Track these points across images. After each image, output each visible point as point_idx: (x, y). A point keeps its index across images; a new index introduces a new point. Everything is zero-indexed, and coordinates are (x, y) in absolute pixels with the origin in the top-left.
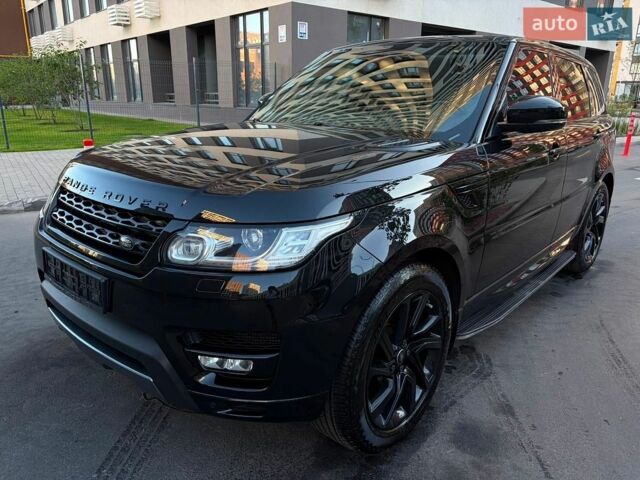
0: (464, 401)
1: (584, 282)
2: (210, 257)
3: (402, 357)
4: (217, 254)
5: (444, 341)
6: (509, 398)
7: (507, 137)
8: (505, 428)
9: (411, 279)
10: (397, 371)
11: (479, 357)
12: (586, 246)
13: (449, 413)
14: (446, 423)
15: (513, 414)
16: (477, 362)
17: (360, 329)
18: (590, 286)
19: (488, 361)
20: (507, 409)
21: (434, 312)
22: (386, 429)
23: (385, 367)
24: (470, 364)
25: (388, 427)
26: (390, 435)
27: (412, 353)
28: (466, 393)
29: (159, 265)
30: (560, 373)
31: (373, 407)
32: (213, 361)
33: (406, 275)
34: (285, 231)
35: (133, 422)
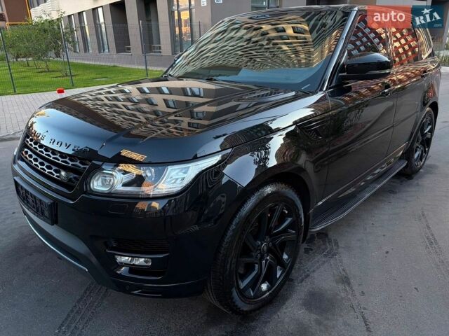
0: (315, 275)
1: (414, 181)
2: (119, 188)
3: (265, 248)
4: (125, 185)
5: (298, 234)
6: (348, 272)
7: (348, 83)
8: (342, 294)
9: (273, 193)
10: (262, 258)
11: (330, 241)
12: (416, 156)
13: (303, 283)
14: (301, 291)
15: (349, 284)
16: (328, 245)
17: (230, 233)
18: (418, 185)
19: (337, 244)
20: (345, 280)
21: (289, 215)
22: (254, 298)
23: (252, 256)
24: (323, 247)
25: (256, 297)
26: (256, 302)
27: (274, 245)
28: (317, 268)
29: (85, 193)
30: (387, 252)
31: (243, 285)
32: (125, 259)
33: (269, 190)
34: (170, 168)
35: (86, 293)
